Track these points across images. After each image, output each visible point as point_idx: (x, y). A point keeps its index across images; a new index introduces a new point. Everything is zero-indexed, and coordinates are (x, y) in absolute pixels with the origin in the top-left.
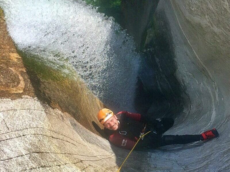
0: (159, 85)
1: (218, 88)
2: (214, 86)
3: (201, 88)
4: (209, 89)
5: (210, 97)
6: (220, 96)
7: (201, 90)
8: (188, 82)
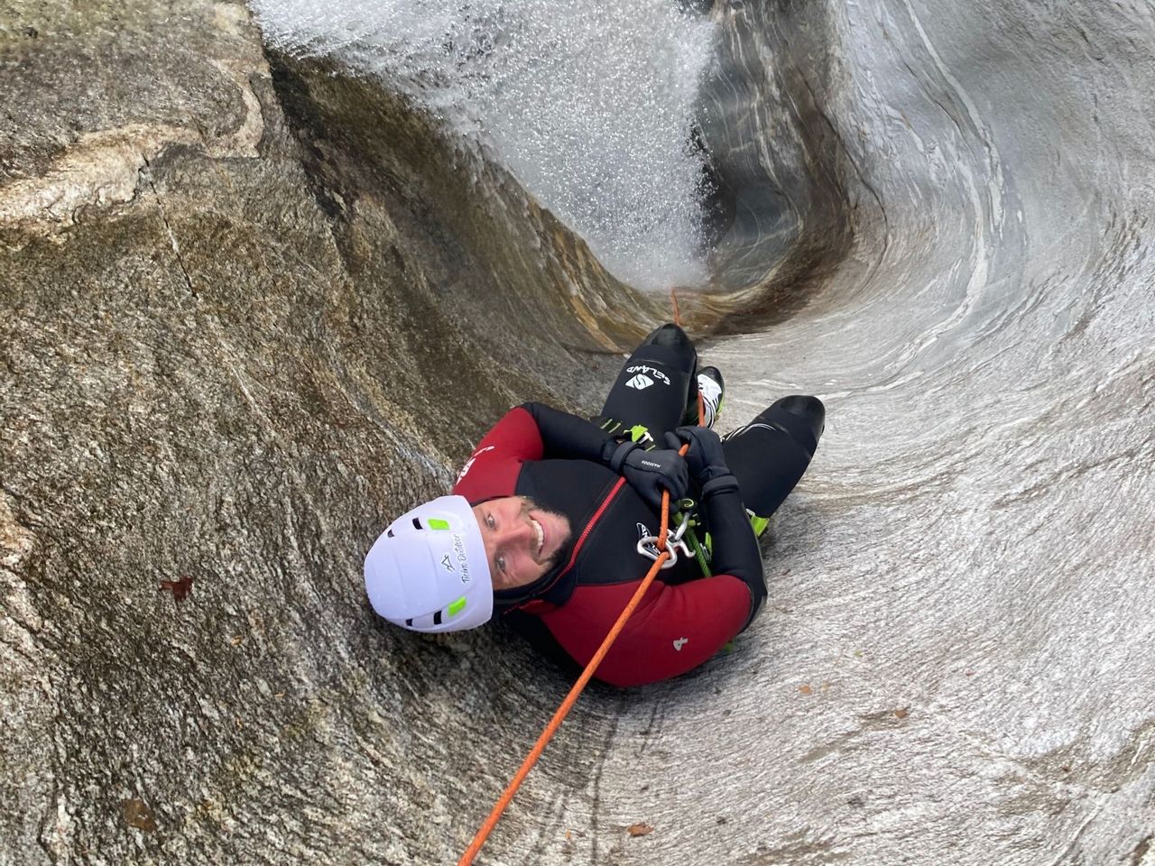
0: (765, 150)
1: (1004, 170)
2: (987, 161)
3: (933, 168)
4: (966, 171)
5: (968, 207)
6: (1010, 201)
7: (933, 177)
8: (880, 143)
